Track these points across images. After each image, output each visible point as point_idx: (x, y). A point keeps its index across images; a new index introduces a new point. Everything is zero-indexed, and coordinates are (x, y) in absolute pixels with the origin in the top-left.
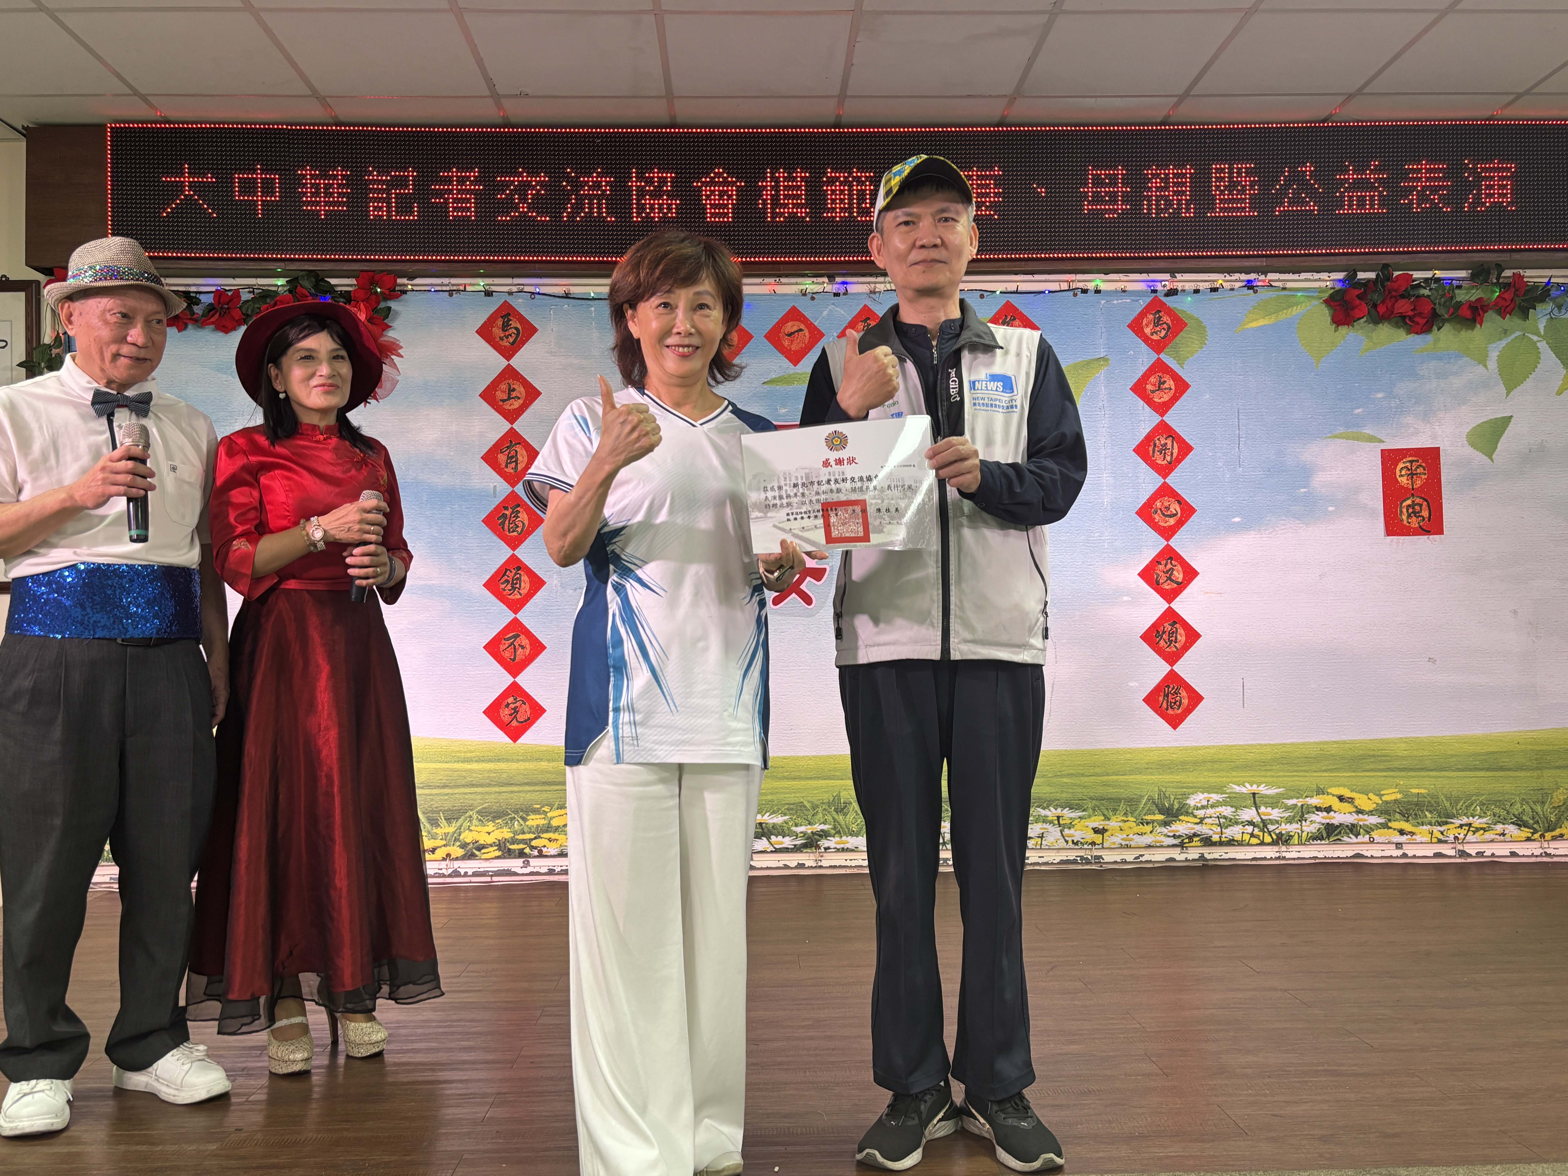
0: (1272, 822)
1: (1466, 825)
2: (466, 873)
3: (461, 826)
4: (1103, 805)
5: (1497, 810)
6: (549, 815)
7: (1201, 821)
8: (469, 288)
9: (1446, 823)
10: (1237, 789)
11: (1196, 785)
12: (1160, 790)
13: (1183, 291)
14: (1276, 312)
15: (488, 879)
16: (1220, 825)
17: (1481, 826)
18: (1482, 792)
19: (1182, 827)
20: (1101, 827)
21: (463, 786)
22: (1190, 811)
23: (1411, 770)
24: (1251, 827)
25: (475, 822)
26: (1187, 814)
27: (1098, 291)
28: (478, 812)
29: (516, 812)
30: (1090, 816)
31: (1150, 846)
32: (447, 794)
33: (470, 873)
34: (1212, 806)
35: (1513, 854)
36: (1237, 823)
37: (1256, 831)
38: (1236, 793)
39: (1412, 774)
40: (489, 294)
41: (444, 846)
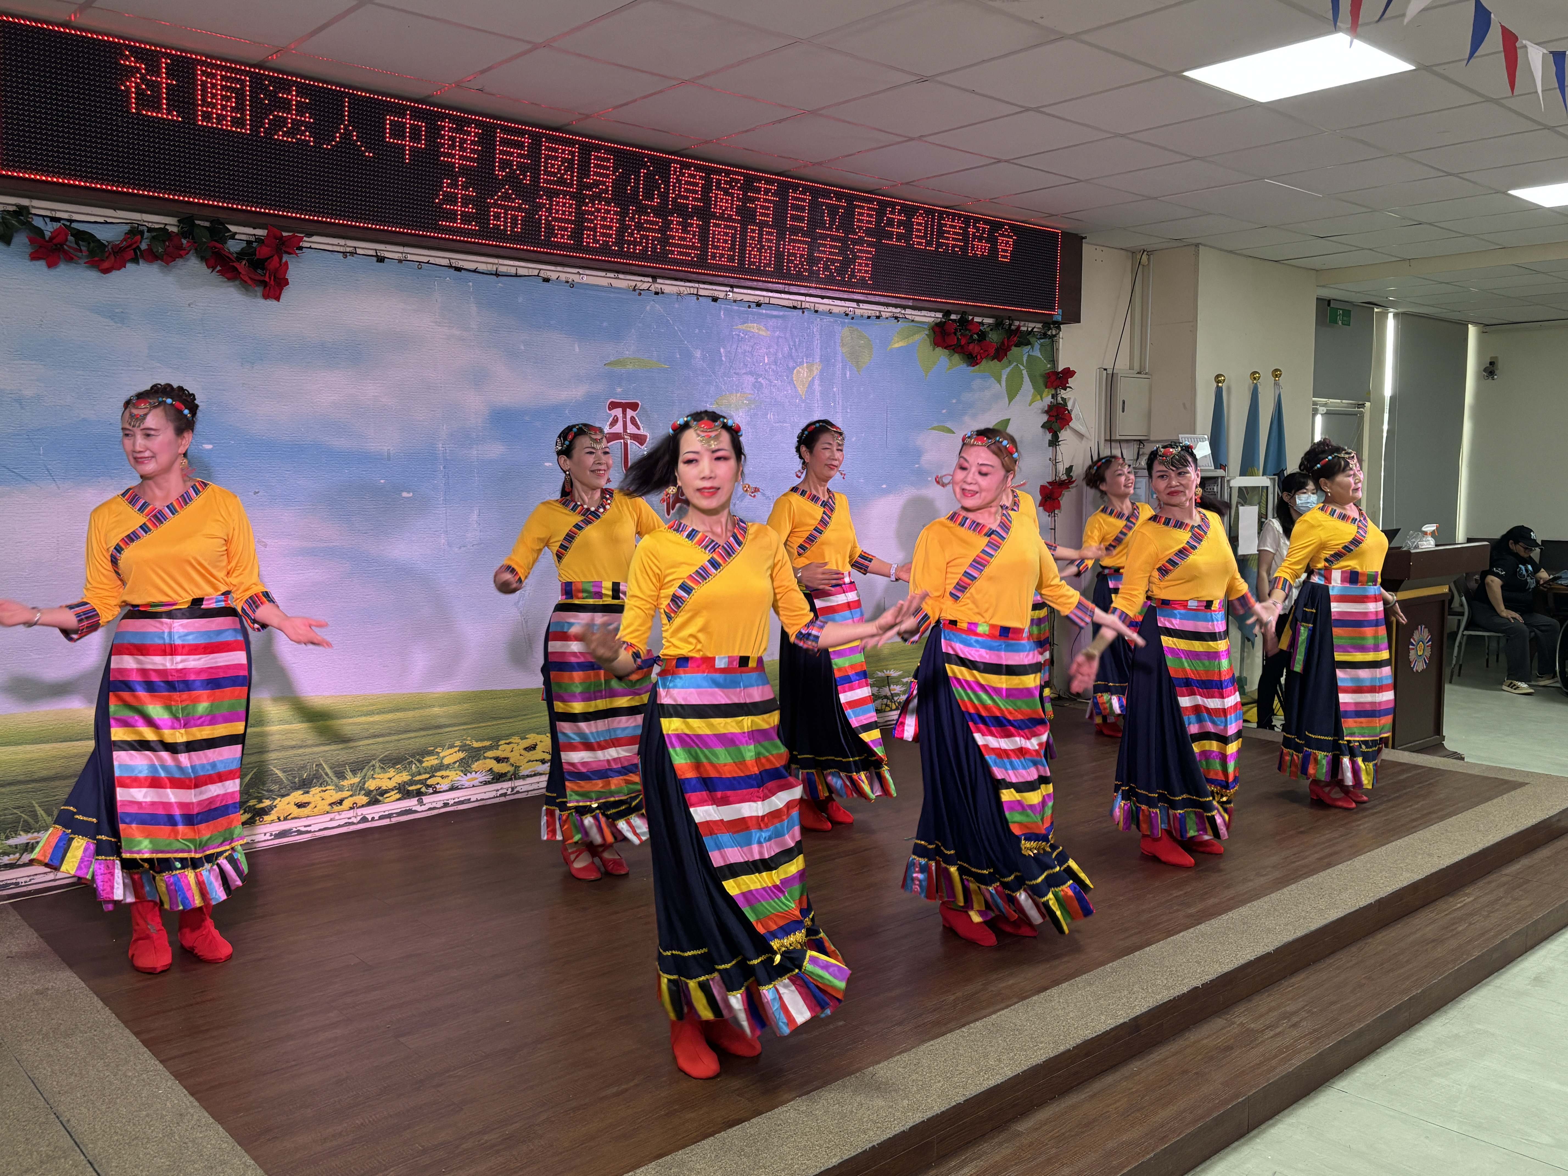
3: (365, 775)
8: (359, 251)
14: (908, 337)
21: (367, 738)
27: (816, 311)
28: (380, 761)
29: (413, 756)
33: (376, 818)
37: (888, 702)
40: (381, 260)
41: (351, 796)
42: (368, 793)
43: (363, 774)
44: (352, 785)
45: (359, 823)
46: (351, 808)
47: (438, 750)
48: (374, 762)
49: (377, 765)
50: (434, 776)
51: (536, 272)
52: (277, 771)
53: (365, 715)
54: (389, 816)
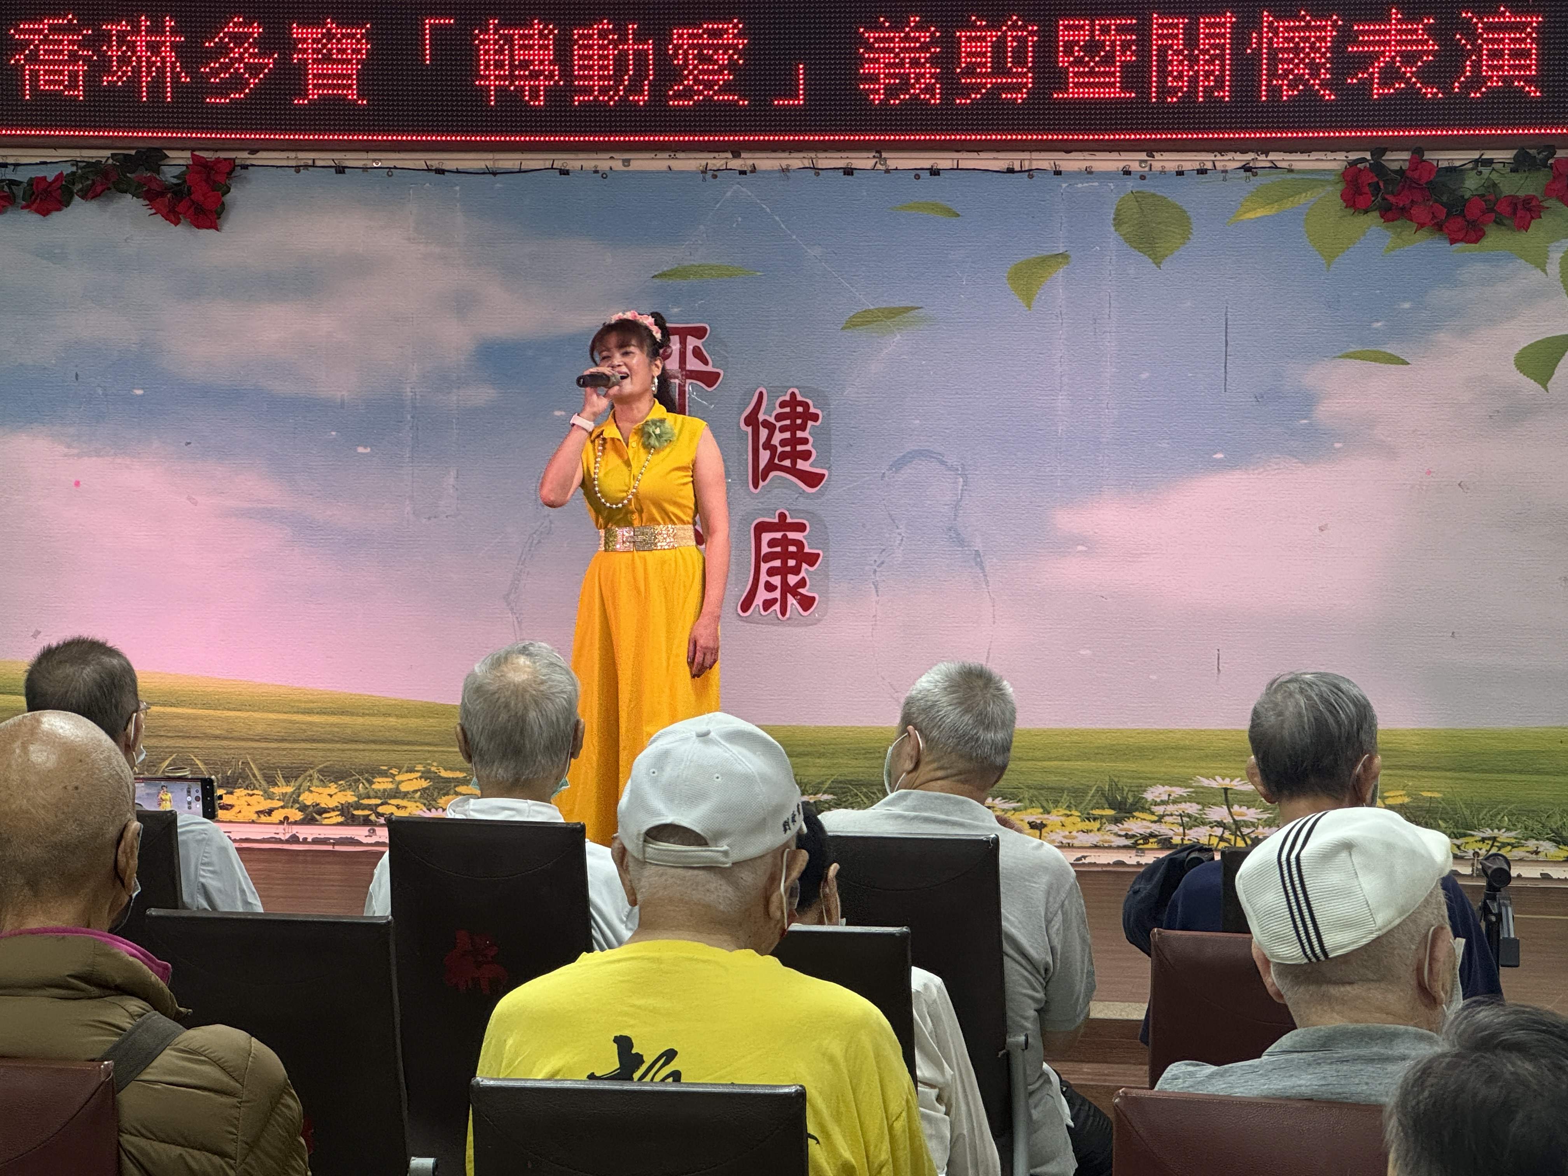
0: (1247, 824)
1: (1489, 839)
2: (305, 839)
3: (300, 785)
4: (1042, 795)
5: (1530, 823)
6: (398, 778)
7: (1160, 819)
8: (318, 163)
9: (1465, 835)
10: (1206, 782)
11: (1156, 775)
12: (1111, 780)
13: (1163, 172)
14: (1279, 200)
15: (330, 848)
16: (1182, 825)
17: (1508, 841)
18: (1512, 799)
19: (1137, 825)
20: (1039, 821)
21: (304, 741)
22: (1147, 806)
23: (1423, 768)
24: (1221, 829)
25: (315, 782)
26: (1143, 810)
27: (1058, 173)
28: (319, 771)
29: (361, 773)
30: (1026, 808)
31: (1096, 847)
32: (284, 749)
33: (309, 840)
34: (1175, 802)
35: (1546, 877)
36: (1204, 824)
37: (1227, 835)
38: (1203, 787)
39: (1425, 773)
40: (341, 170)
41: (282, 807)
42: (303, 808)
43: (297, 784)
44: (284, 795)
45: (287, 842)
46: (281, 823)
47: (394, 771)
48: (311, 772)
49: (316, 775)
50: (386, 803)
51: (548, 164)
52: (198, 762)
53: (303, 713)
54: (324, 841)
